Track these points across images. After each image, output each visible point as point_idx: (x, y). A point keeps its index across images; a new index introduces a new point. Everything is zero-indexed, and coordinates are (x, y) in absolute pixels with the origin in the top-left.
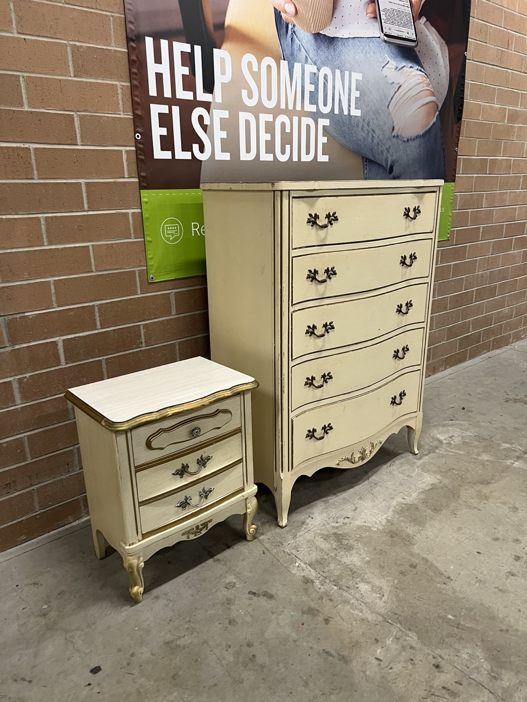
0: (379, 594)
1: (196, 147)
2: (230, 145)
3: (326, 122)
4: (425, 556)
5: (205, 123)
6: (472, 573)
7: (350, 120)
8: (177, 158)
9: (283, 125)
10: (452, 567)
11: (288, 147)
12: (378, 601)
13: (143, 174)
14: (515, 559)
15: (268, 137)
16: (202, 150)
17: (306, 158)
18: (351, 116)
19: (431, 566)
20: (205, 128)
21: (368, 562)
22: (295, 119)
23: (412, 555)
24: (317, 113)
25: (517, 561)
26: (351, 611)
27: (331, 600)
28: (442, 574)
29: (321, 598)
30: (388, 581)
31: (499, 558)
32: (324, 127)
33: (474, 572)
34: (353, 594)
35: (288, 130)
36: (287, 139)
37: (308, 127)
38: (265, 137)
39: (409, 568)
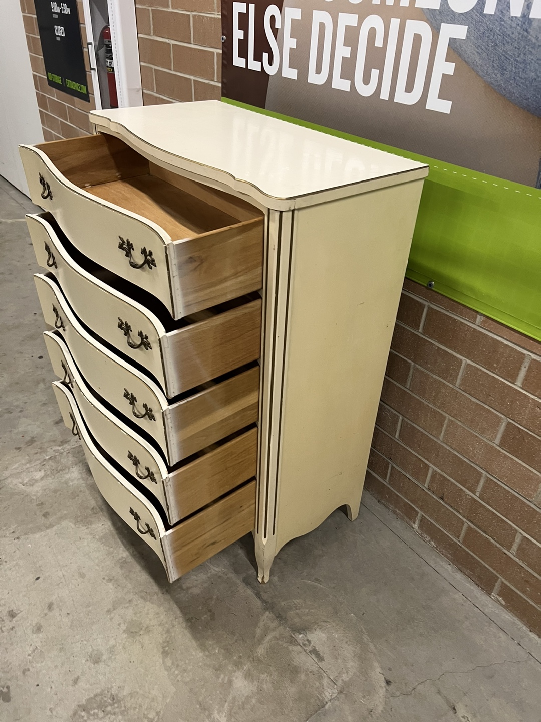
0: (26, 483)
1: (265, 56)
2: (299, 59)
3: (460, 31)
4: (55, 528)
5: (276, 27)
6: (14, 561)
7: (527, 31)
8: (249, 68)
9: (372, 32)
10: (30, 545)
11: (375, 73)
12: (20, 480)
13: (225, 80)
14: (12, 611)
15: (346, 52)
16: (270, 62)
17: (404, 98)
18: (531, 21)
19: (39, 529)
20: (275, 31)
21: (66, 483)
22: (395, 23)
23: (62, 518)
24: (440, 11)
25: (9, 611)
26: (19, 463)
27: (36, 453)
28: (25, 534)
29: (40, 448)
30: (37, 492)
31: (21, 595)
32: (453, 42)
33: (15, 562)
34: (35, 467)
35: (379, 43)
36: (376, 58)
37: (417, 39)
38: (343, 51)
39: (45, 511)
